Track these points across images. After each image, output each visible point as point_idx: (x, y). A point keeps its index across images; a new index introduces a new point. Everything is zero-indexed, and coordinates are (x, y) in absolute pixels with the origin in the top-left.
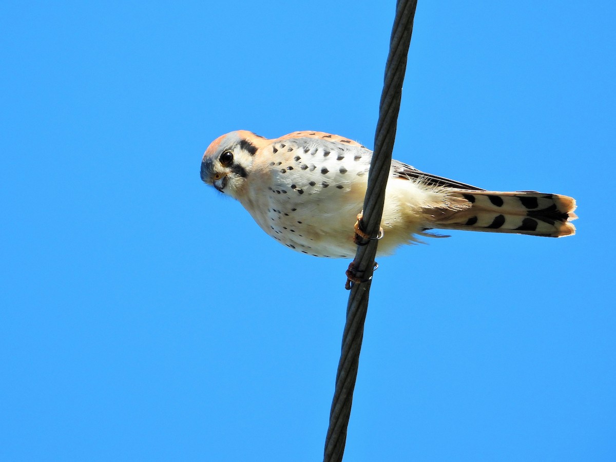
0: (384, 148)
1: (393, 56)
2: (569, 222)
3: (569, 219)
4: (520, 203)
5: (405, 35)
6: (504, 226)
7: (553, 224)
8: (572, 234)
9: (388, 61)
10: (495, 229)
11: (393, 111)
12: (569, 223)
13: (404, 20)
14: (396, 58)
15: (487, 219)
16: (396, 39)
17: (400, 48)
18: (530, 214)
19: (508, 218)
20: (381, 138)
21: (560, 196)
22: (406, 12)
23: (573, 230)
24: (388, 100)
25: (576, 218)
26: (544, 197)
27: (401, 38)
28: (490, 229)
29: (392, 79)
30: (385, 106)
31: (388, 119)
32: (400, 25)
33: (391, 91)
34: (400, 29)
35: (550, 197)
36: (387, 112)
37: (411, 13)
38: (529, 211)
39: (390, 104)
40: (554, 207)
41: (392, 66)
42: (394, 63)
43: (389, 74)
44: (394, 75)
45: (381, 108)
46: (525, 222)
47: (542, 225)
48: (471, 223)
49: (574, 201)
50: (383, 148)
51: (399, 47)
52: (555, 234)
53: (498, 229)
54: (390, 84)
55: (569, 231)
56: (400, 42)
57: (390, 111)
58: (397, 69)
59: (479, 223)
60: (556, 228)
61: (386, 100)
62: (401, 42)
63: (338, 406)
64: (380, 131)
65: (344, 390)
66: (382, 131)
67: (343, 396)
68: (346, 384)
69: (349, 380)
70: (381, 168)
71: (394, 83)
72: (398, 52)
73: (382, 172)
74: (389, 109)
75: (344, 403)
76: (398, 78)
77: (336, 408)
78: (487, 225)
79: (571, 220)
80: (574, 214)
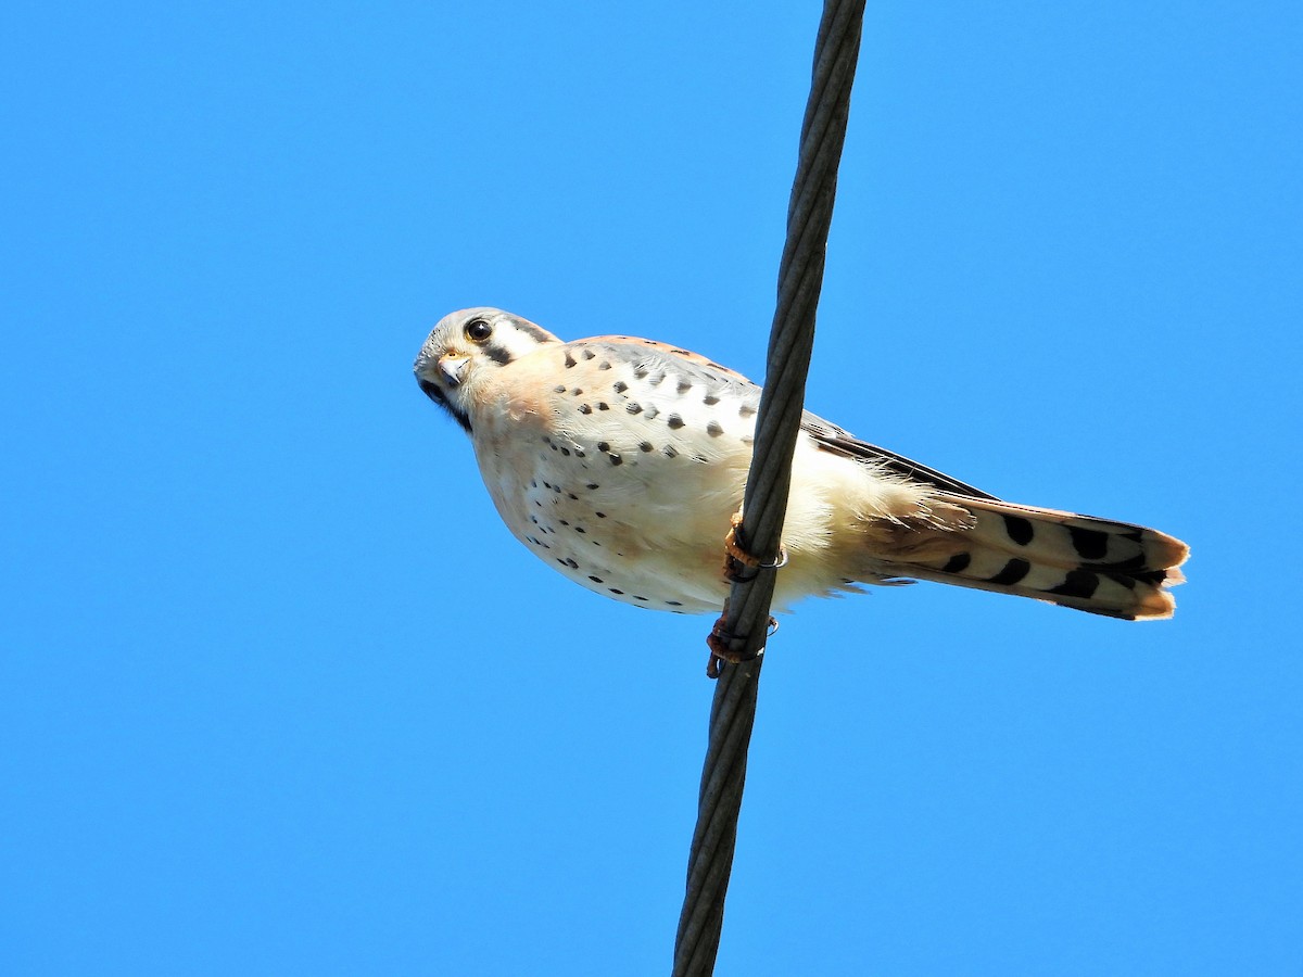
0: (788, 373)
1: (808, 173)
2: (1166, 590)
3: (1166, 583)
4: (1069, 541)
5: (832, 128)
8: (1166, 617)
9: (796, 184)
10: (1005, 587)
11: (807, 293)
12: (1168, 590)
13: (829, 98)
14: (812, 179)
15: (988, 563)
16: (812, 138)
17: (822, 156)
20: (780, 350)
22: (833, 80)
23: (1170, 609)
24: (796, 268)
26: (1124, 534)
27: (824, 134)
28: (993, 585)
29: (805, 224)
30: (789, 281)
31: (796, 310)
32: (822, 107)
33: (803, 251)
34: (820, 116)
35: (1136, 534)
36: (793, 295)
37: (845, 82)
38: (1084, 564)
39: (800, 280)
40: (1140, 559)
41: (805, 196)
42: (810, 188)
43: (798, 213)
44: (808, 215)
45: (780, 286)
46: (1071, 576)
47: (1107, 589)
48: (955, 568)
50: (785, 373)
51: (819, 155)
53: (1010, 587)
54: (801, 235)
55: (1162, 608)
56: (820, 144)
57: (801, 293)
58: (815, 201)
59: (974, 570)
60: (1136, 596)
61: (791, 269)
62: (824, 145)
63: (693, 927)
64: (779, 335)
65: (706, 894)
66: (783, 336)
67: (702, 907)
68: (709, 880)
69: (715, 872)
70: (781, 417)
71: (808, 232)
72: (818, 165)
73: (785, 424)
74: (798, 288)
75: (705, 923)
76: (818, 222)
77: (688, 932)
78: (987, 576)
79: (1169, 586)
80: (1180, 572)
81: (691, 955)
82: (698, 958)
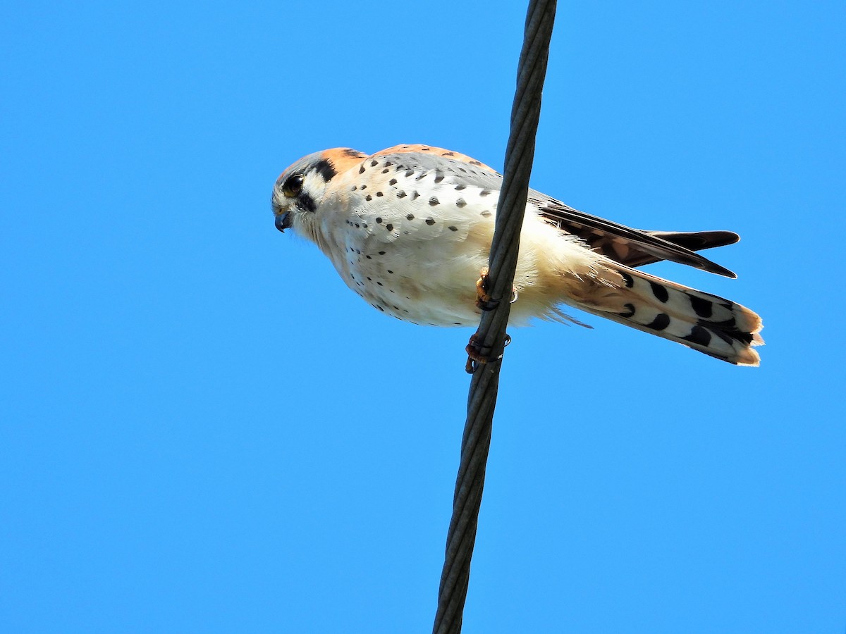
0: (518, 175)
1: (530, 48)
2: (753, 347)
3: (753, 343)
4: (690, 303)
5: (546, 18)
6: (668, 330)
7: (731, 343)
8: (755, 365)
9: (522, 55)
11: (530, 125)
12: (754, 348)
14: (533, 50)
16: (532, 25)
17: (539, 36)
18: (701, 323)
19: (673, 320)
20: (512, 161)
21: (743, 307)
23: (757, 361)
24: (522, 109)
25: (762, 343)
26: (722, 305)
27: (540, 22)
29: (528, 80)
30: (518, 117)
31: (523, 135)
33: (527, 97)
34: (538, 10)
35: (729, 305)
36: (521, 126)
38: (700, 320)
39: (526, 114)
40: (732, 322)
41: (528, 63)
42: (531, 57)
43: (524, 73)
44: (530, 75)
45: (513, 119)
46: (695, 330)
47: (716, 342)
49: (760, 320)
50: (516, 176)
51: (537, 36)
52: (731, 359)
54: (526, 88)
55: (751, 360)
56: (538, 29)
57: (526, 124)
58: (535, 66)
59: (638, 317)
60: (734, 349)
61: (520, 110)
62: (540, 29)
63: (458, 534)
64: (511, 152)
65: (465, 512)
66: (514, 153)
67: (464, 521)
68: (468, 504)
69: (472, 498)
70: (513, 204)
71: (530, 86)
72: (536, 43)
73: (516, 210)
74: (524, 121)
75: (465, 530)
76: (537, 79)
77: (455, 537)
78: (646, 323)
79: (755, 345)
80: (760, 337)
81: (456, 551)
82: (460, 554)
